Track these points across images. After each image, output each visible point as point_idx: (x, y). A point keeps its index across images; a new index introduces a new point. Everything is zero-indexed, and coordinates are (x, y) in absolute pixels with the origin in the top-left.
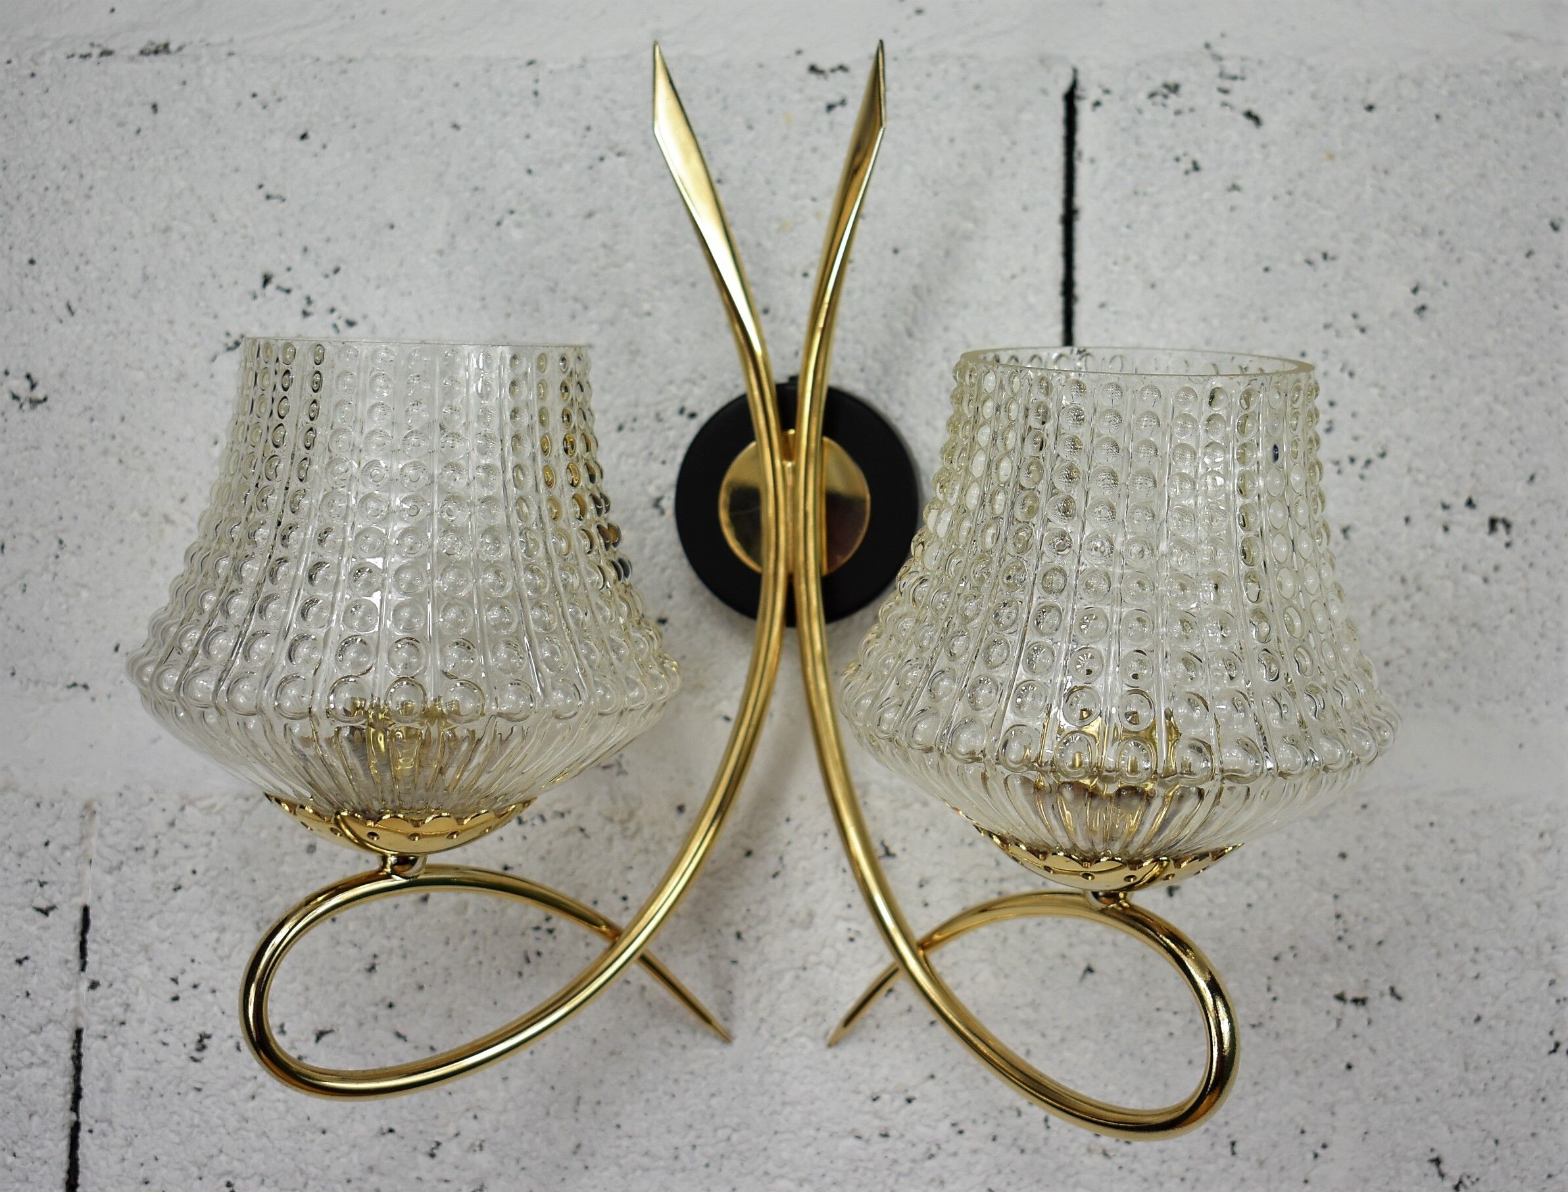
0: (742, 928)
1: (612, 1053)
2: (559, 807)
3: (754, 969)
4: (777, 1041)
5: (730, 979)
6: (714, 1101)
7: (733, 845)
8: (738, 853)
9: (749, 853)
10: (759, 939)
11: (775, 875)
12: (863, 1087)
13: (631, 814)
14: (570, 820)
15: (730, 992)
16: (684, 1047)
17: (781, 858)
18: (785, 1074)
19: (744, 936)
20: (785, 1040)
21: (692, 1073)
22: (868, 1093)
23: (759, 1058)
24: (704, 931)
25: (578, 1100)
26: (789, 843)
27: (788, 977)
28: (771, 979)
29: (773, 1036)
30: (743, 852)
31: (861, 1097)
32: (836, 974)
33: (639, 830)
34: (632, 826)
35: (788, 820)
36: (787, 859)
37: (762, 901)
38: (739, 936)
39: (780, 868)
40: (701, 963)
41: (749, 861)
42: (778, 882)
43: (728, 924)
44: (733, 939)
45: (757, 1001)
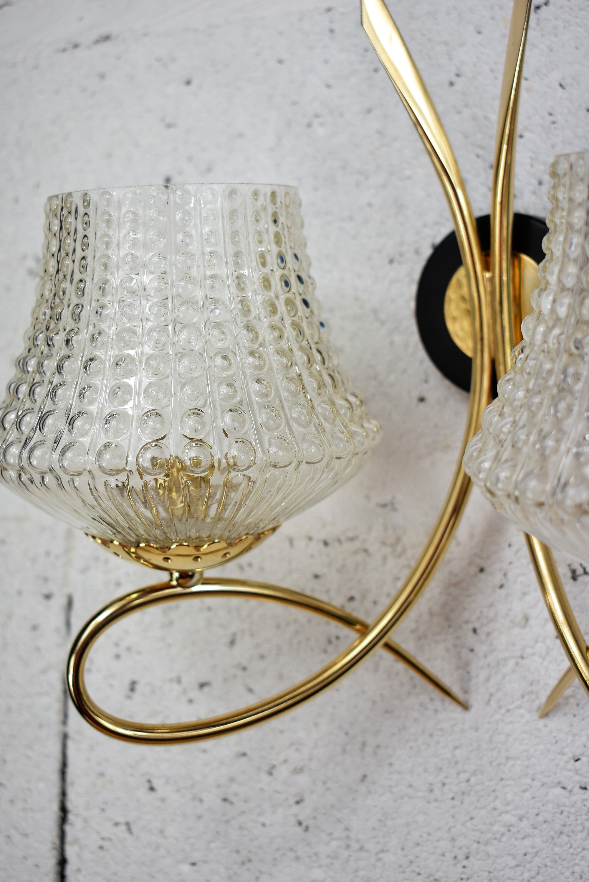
0: (477, 625)
1: (386, 712)
2: (350, 534)
3: (486, 657)
4: (503, 711)
5: (467, 664)
6: (457, 752)
7: (470, 563)
8: (474, 569)
9: (482, 570)
10: (488, 634)
11: (501, 586)
12: (566, 750)
13: (398, 540)
14: (357, 544)
15: (468, 673)
16: (436, 711)
17: (505, 575)
18: (508, 735)
19: (479, 631)
20: (508, 711)
21: (441, 730)
22: (571, 755)
23: (489, 723)
24: (450, 626)
25: (364, 744)
26: (510, 563)
27: (511, 663)
28: (498, 664)
29: (500, 707)
30: (477, 570)
31: (565, 758)
32: (546, 663)
33: (404, 551)
34: (399, 549)
35: (510, 546)
36: (510, 575)
37: (491, 605)
38: (475, 631)
39: (504, 582)
40: (447, 650)
41: (482, 576)
42: (503, 592)
43: (467, 622)
44: (471, 633)
45: (488, 680)
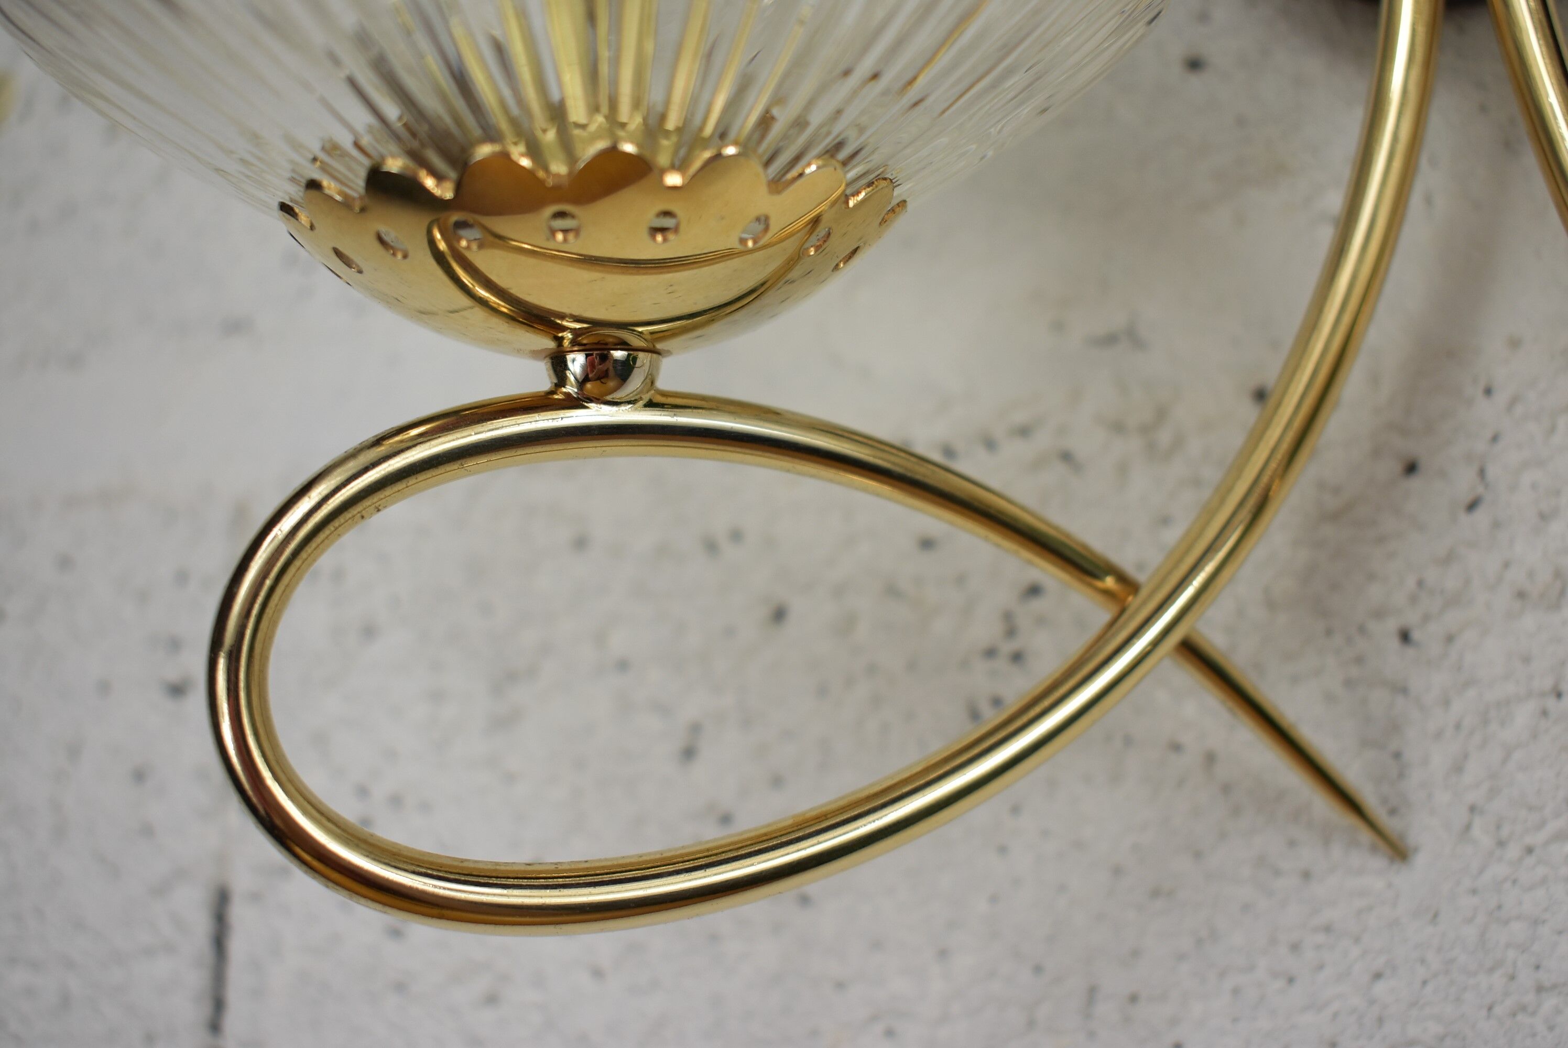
0: (1411, 618)
1: (1156, 893)
2: (1020, 417)
3: (1446, 703)
4: (1513, 851)
5: (1395, 727)
6: (1380, 988)
7: (1376, 453)
8: (1390, 467)
9: (1411, 468)
10: (1450, 639)
11: (1472, 506)
13: (1161, 414)
14: (1043, 440)
15: (1397, 755)
16: (1306, 875)
17: (1482, 473)
18: (1536, 922)
19: (1416, 635)
20: (1530, 850)
21: (1328, 929)
23: (1474, 892)
24: (1329, 632)
25: (1092, 992)
26: (1495, 439)
27: (1524, 715)
28: (1485, 721)
29: (1501, 844)
30: (1398, 468)
33: (1178, 443)
34: (1164, 437)
35: (1488, 392)
36: (1493, 471)
37: (1448, 559)
38: (1405, 636)
39: (1480, 490)
40: (1330, 698)
41: (1415, 483)
42: (1481, 517)
43: (1379, 614)
44: (1394, 643)
45: (1458, 768)
